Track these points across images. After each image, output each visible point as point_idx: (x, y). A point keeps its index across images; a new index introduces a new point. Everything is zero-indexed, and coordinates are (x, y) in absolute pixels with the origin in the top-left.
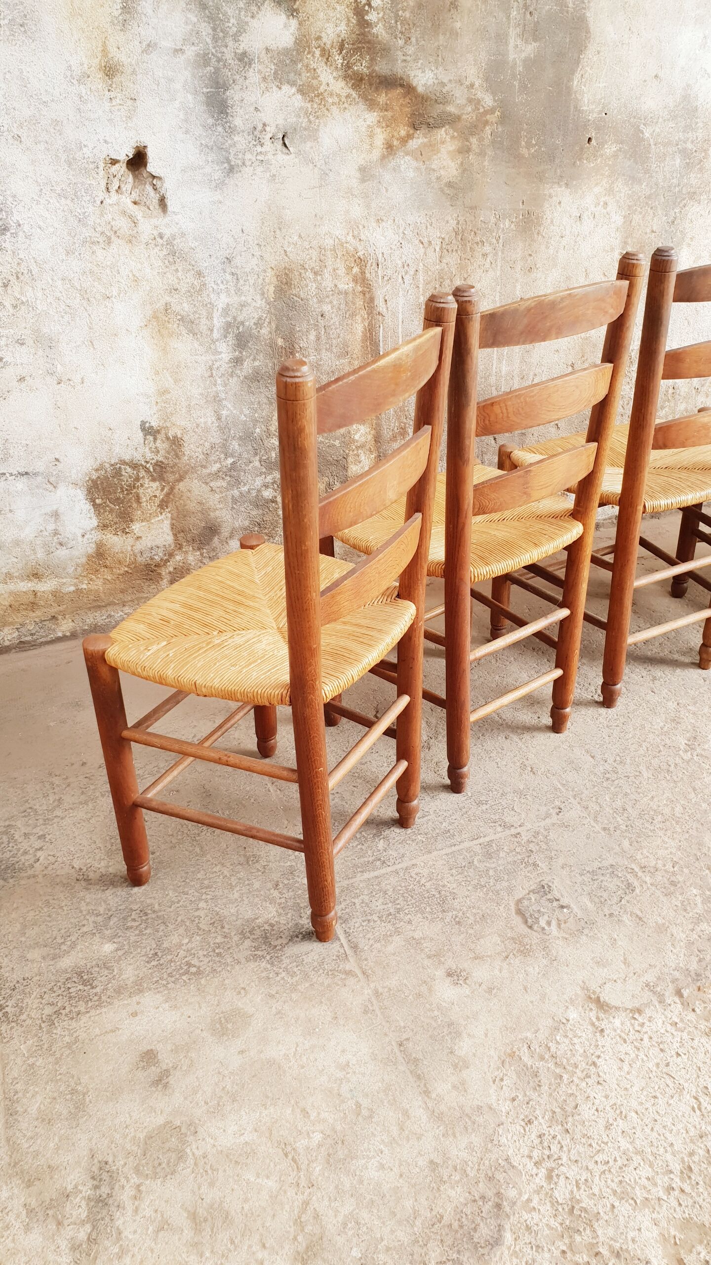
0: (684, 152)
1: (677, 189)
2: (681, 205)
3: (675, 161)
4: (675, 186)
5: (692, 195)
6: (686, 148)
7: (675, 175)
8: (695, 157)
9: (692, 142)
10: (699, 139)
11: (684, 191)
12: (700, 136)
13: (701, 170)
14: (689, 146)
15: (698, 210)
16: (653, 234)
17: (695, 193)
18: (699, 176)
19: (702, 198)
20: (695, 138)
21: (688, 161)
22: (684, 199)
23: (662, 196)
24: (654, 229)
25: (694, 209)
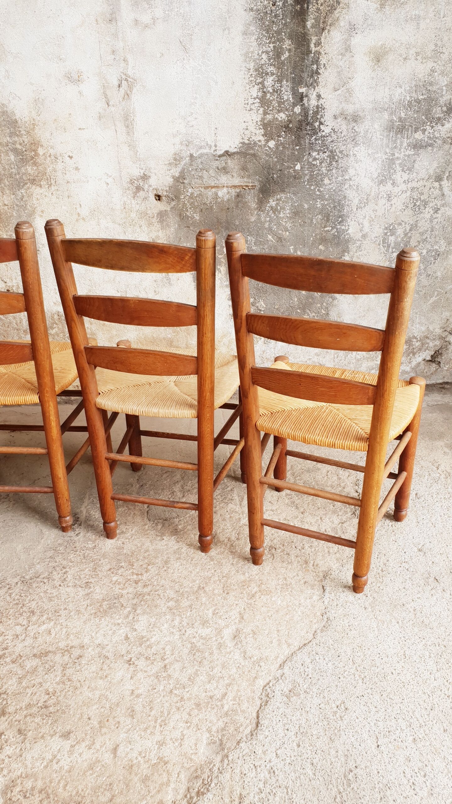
0: (15, 151)
1: (18, 177)
2: (25, 188)
3: (9, 156)
4: (16, 174)
5: (33, 181)
6: (16, 148)
7: (13, 166)
8: (26, 155)
9: (20, 144)
10: (26, 143)
11: (24, 177)
12: (26, 141)
13: (35, 164)
14: (18, 146)
15: (41, 192)
16: (6, 207)
17: (34, 180)
18: (35, 168)
19: (42, 183)
20: (22, 142)
21: (21, 157)
22: (26, 184)
23: (6, 181)
24: (6, 203)
25: (36, 191)
